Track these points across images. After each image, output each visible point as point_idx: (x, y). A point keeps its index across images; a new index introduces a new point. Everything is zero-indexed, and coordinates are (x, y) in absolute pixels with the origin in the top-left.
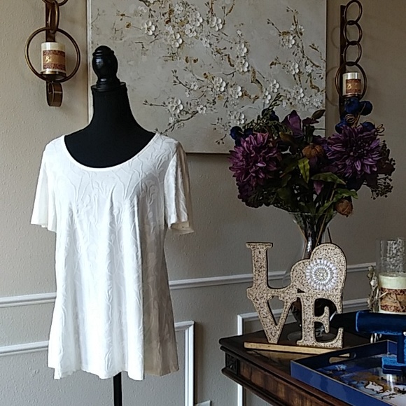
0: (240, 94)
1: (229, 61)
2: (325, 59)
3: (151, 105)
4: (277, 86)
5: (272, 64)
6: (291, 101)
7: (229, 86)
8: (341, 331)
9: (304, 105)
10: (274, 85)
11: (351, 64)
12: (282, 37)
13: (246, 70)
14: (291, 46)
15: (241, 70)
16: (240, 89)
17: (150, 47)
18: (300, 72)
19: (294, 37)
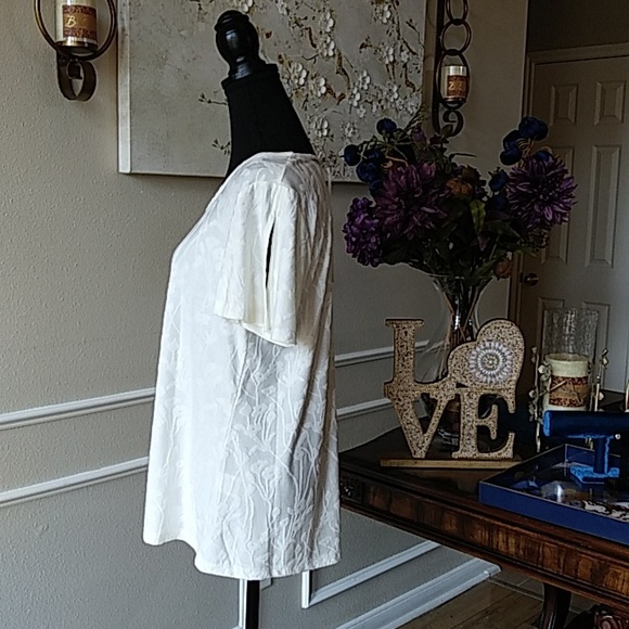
0: (324, 90)
1: (311, 39)
2: (423, 42)
3: (210, 102)
4: (368, 80)
5: (361, 47)
6: (382, 103)
7: (309, 77)
8: (512, 436)
9: (397, 111)
10: (364, 78)
11: (453, 52)
12: (375, 6)
13: (331, 53)
14: (385, 21)
15: (325, 54)
16: (323, 82)
17: (210, 8)
18: (394, 61)
19: (390, 7)
